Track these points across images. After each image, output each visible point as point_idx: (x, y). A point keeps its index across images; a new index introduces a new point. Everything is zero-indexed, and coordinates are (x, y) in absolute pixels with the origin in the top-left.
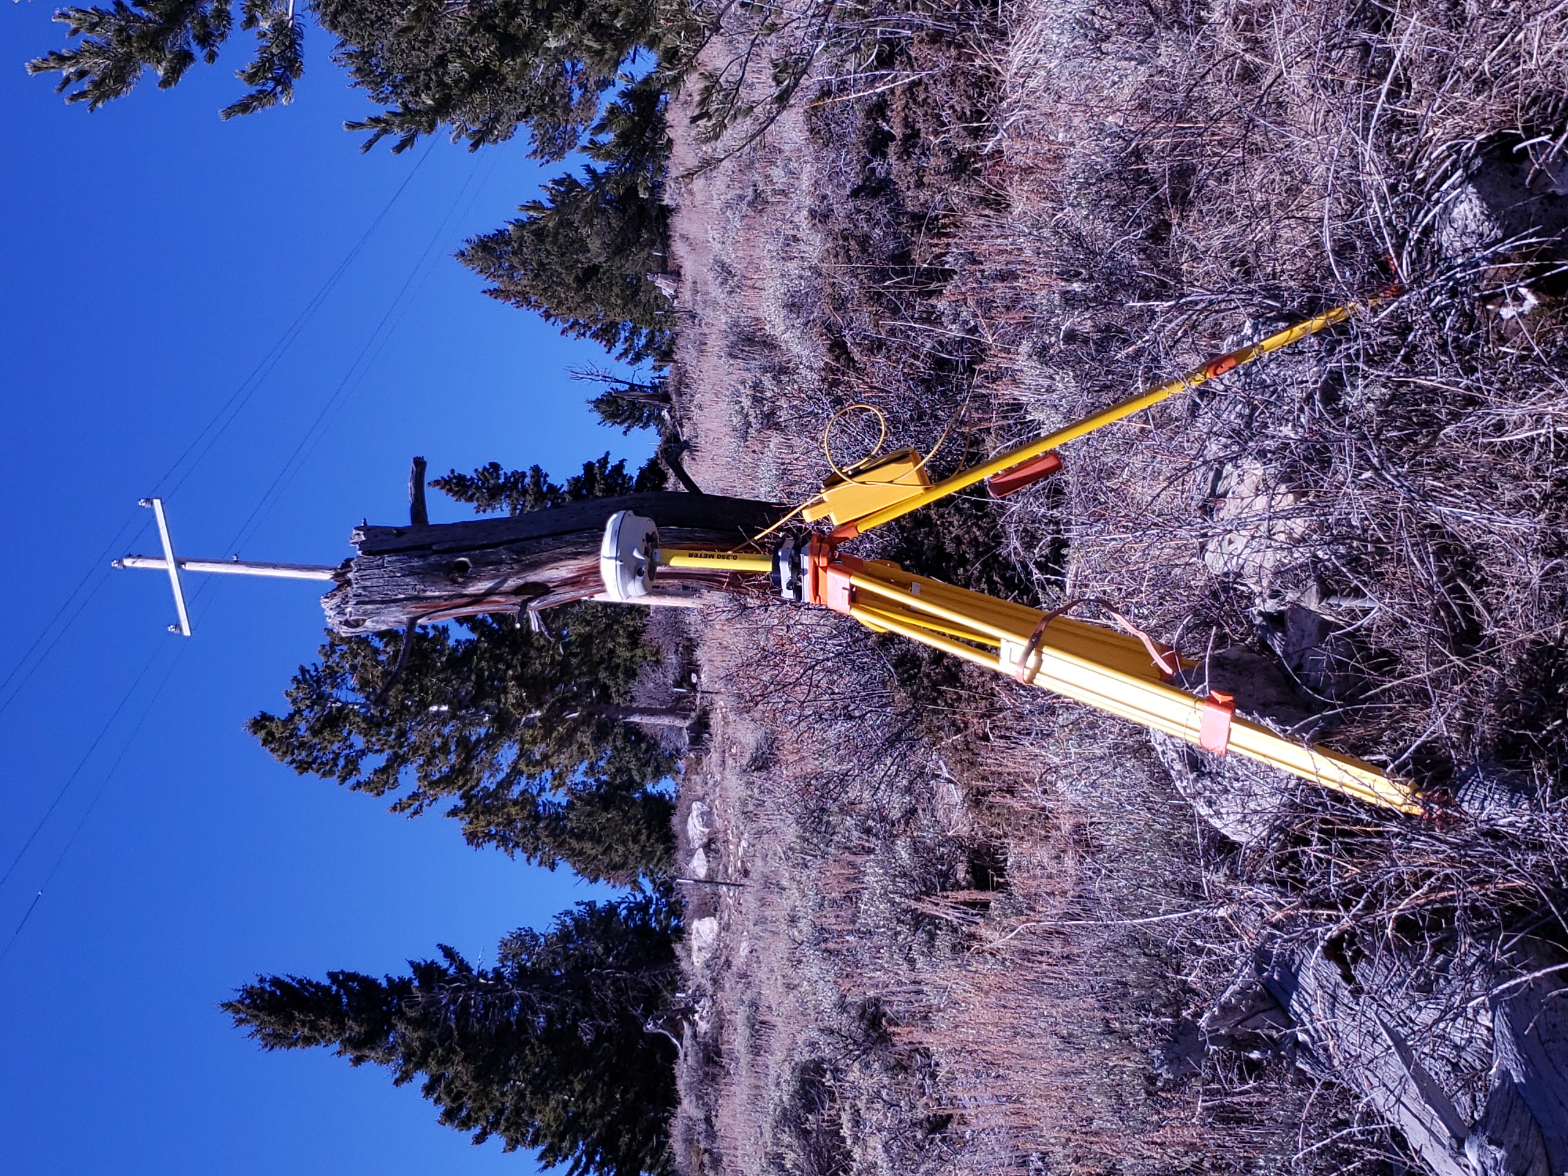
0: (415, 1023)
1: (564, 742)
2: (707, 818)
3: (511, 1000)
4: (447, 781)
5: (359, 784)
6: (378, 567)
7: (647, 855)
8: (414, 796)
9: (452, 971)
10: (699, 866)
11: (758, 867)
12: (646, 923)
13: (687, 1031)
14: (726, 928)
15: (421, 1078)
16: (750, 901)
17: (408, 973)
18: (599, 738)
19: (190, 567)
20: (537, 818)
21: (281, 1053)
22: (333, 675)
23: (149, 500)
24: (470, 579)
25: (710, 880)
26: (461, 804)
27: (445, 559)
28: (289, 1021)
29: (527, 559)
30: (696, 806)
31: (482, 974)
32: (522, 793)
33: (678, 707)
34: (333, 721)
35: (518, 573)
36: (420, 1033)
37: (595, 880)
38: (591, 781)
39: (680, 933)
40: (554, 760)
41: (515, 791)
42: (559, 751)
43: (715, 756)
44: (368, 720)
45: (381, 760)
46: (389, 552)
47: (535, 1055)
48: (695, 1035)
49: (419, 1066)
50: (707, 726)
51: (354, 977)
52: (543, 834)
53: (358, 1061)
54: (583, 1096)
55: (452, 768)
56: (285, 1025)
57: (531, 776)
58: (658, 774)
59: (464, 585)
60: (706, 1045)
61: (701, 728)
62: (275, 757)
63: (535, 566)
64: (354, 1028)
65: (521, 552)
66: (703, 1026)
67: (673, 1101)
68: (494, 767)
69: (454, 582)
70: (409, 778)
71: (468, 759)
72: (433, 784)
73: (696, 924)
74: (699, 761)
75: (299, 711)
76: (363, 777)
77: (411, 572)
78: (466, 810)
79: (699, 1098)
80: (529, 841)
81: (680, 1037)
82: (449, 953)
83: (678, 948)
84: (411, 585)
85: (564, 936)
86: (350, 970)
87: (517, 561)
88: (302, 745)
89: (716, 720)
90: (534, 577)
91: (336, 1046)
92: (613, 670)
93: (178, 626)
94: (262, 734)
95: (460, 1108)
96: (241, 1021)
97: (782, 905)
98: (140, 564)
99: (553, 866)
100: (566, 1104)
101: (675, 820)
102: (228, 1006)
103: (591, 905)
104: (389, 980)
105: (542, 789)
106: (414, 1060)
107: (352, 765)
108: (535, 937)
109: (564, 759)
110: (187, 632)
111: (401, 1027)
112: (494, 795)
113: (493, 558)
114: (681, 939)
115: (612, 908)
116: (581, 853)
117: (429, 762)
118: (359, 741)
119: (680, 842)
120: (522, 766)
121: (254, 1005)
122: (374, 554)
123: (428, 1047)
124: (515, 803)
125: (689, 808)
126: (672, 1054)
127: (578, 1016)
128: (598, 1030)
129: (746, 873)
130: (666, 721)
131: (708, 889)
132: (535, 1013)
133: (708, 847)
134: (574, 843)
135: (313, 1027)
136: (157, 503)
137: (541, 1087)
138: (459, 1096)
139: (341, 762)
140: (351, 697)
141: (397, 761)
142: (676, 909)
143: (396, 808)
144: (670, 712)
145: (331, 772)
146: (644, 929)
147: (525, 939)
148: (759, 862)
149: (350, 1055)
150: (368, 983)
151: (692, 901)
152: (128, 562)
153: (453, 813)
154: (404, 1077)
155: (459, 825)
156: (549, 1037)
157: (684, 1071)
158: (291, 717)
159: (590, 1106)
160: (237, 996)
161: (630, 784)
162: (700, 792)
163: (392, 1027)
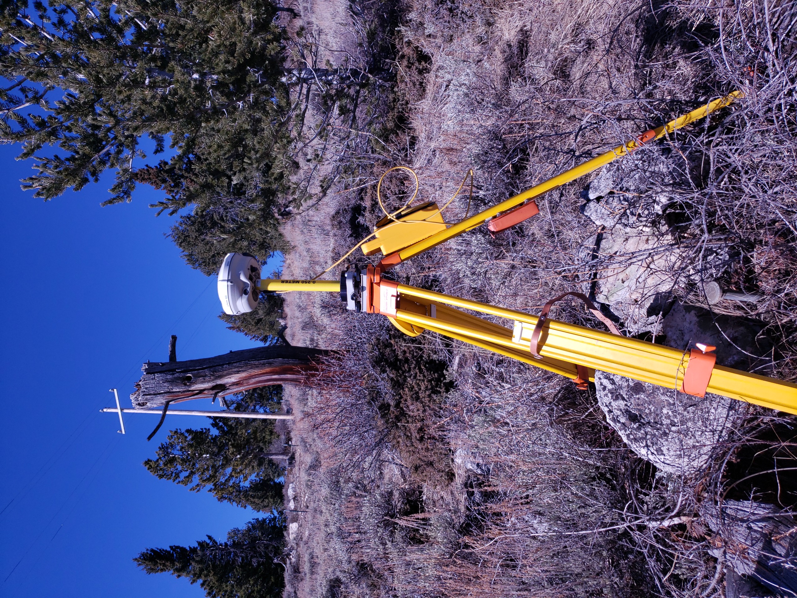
0: (198, 562)
1: (247, 466)
2: (294, 489)
3: (230, 553)
4: (208, 480)
5: (179, 482)
6: (152, 379)
7: (275, 503)
8: (198, 485)
9: (211, 544)
10: (292, 505)
11: (312, 505)
12: (275, 525)
13: (288, 562)
14: (300, 526)
15: (200, 581)
16: (309, 516)
17: (196, 545)
18: (260, 464)
19: (125, 411)
20: (240, 492)
21: (153, 575)
22: (172, 446)
23: (113, 389)
24: (192, 383)
25: (295, 510)
26: (213, 487)
27: (181, 375)
28: (156, 563)
29: (217, 374)
30: (291, 485)
31: (221, 545)
32: (233, 483)
33: (285, 452)
34: (172, 461)
35: (213, 380)
36: (200, 566)
37: (259, 511)
38: (257, 479)
39: (286, 528)
40: (244, 472)
41: (231, 483)
42: (245, 468)
43: (297, 468)
44: (183, 460)
45: (187, 474)
46: (157, 373)
47: (238, 572)
48: (291, 563)
49: (198, 578)
50: (294, 458)
51: (178, 547)
52: (242, 497)
53: (179, 576)
54: (253, 585)
55: (210, 476)
56: (154, 565)
57: (237, 477)
58: (279, 476)
59: (190, 386)
60: (294, 567)
61: (292, 458)
62: (151, 473)
63: (220, 377)
64: (178, 565)
65: (215, 371)
66: (293, 560)
67: (283, 586)
68: (224, 475)
69: (185, 385)
70: (196, 479)
71: (215, 472)
72: (204, 481)
73: (291, 525)
74: (291, 470)
75: (160, 458)
76: (180, 479)
77: (167, 381)
78: (215, 490)
79: (292, 585)
80: (237, 499)
81: (285, 564)
82: (210, 538)
83: (285, 533)
84: (166, 387)
85: (249, 530)
86: (176, 545)
87: (213, 375)
88: (161, 469)
89: (297, 455)
90: (219, 382)
91: (172, 571)
92: (264, 443)
93: (121, 431)
94: (148, 466)
95: (213, 591)
96: (140, 565)
97: (321, 520)
98: (109, 410)
99: (245, 507)
100: (248, 588)
101: (284, 490)
102: (136, 559)
103: (257, 519)
104: (190, 548)
105: (240, 481)
106: (197, 576)
107: (177, 476)
108: (239, 531)
109: (247, 471)
110: (124, 433)
111: (193, 564)
112: (224, 484)
113: (202, 374)
114: (286, 530)
115: (264, 520)
116: (254, 502)
117: (202, 474)
118: (179, 467)
119: (285, 498)
120: (233, 474)
121: (144, 559)
122: (151, 373)
123: (201, 570)
124: (231, 487)
125: (288, 486)
126: (283, 569)
127: (252, 557)
128: (258, 562)
129: (307, 507)
130: (281, 457)
131: (295, 513)
132: (238, 557)
133: (295, 499)
134: (252, 499)
135: (164, 565)
136: (115, 390)
137: (240, 583)
138: (212, 587)
139: (174, 475)
140: (178, 453)
141: (192, 473)
142: (285, 520)
143: (192, 489)
144: (282, 454)
145: (170, 478)
146: (275, 527)
147: (236, 531)
148: (312, 503)
149: (176, 574)
150: (183, 549)
151: (290, 517)
152: (105, 410)
153: (210, 491)
154: (194, 581)
155: (213, 494)
156: (242, 566)
157: (287, 576)
158: (158, 460)
159: (256, 589)
160: (138, 556)
161: (270, 480)
162: (292, 480)
163: (191, 564)
